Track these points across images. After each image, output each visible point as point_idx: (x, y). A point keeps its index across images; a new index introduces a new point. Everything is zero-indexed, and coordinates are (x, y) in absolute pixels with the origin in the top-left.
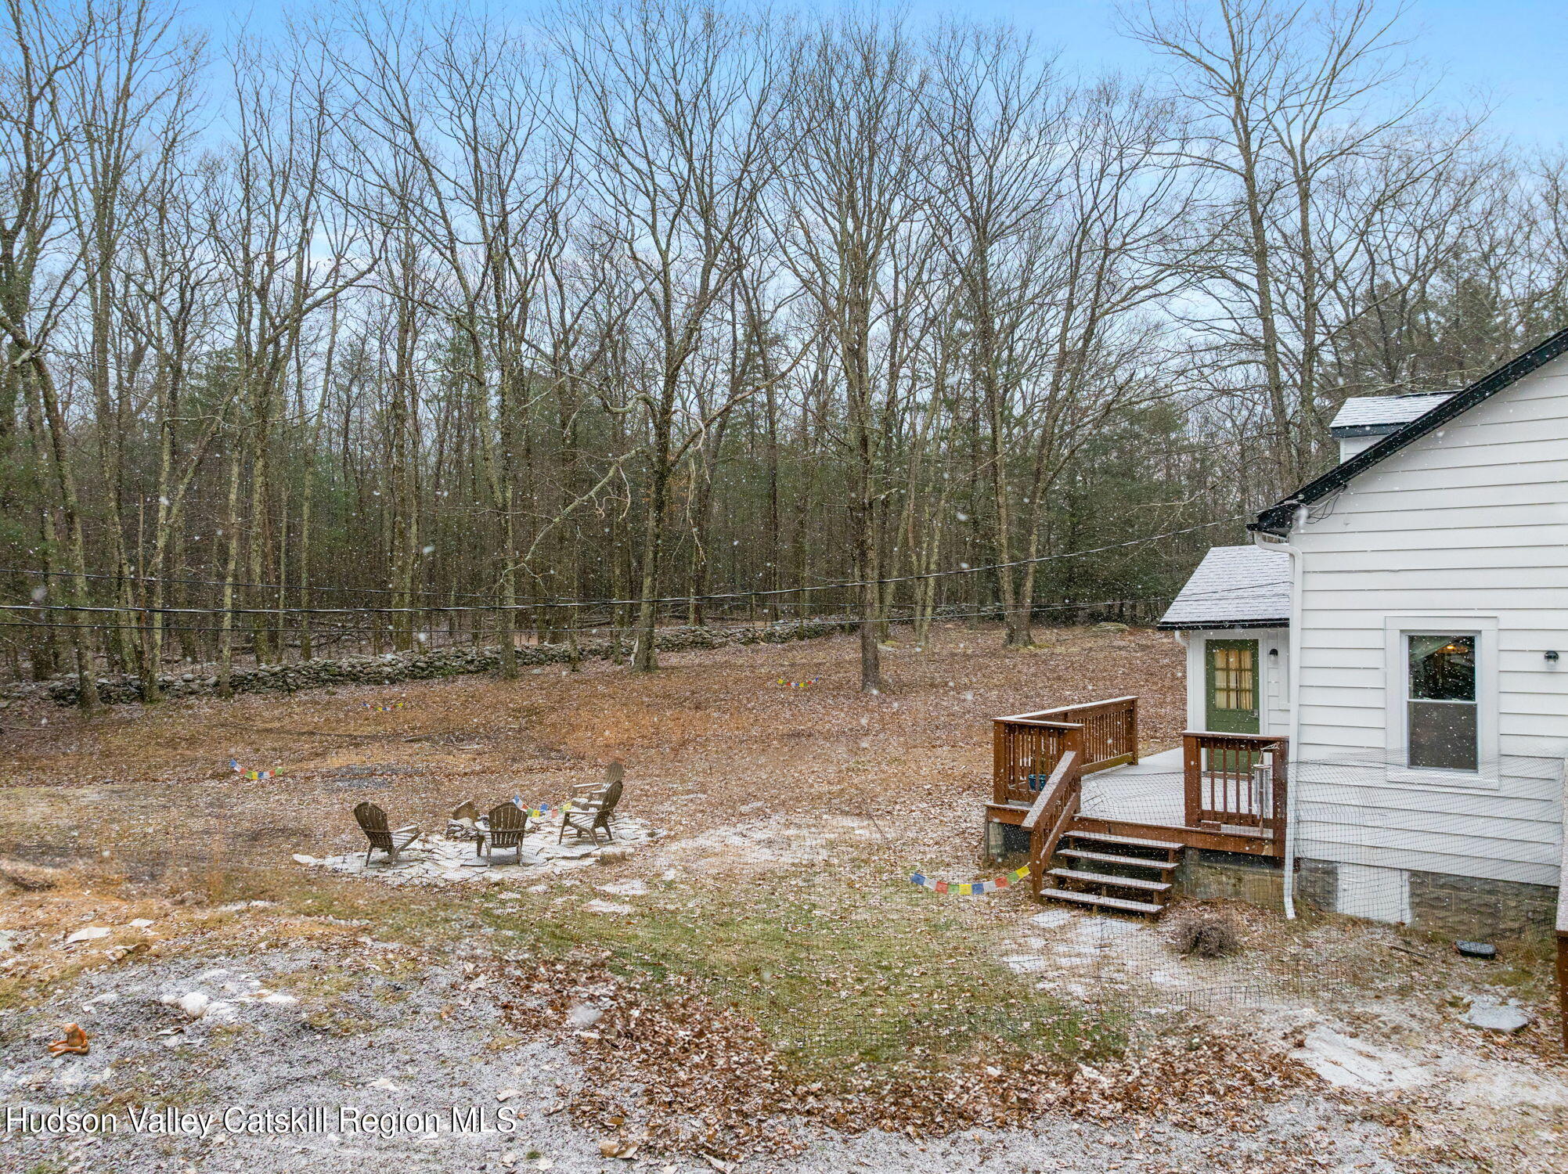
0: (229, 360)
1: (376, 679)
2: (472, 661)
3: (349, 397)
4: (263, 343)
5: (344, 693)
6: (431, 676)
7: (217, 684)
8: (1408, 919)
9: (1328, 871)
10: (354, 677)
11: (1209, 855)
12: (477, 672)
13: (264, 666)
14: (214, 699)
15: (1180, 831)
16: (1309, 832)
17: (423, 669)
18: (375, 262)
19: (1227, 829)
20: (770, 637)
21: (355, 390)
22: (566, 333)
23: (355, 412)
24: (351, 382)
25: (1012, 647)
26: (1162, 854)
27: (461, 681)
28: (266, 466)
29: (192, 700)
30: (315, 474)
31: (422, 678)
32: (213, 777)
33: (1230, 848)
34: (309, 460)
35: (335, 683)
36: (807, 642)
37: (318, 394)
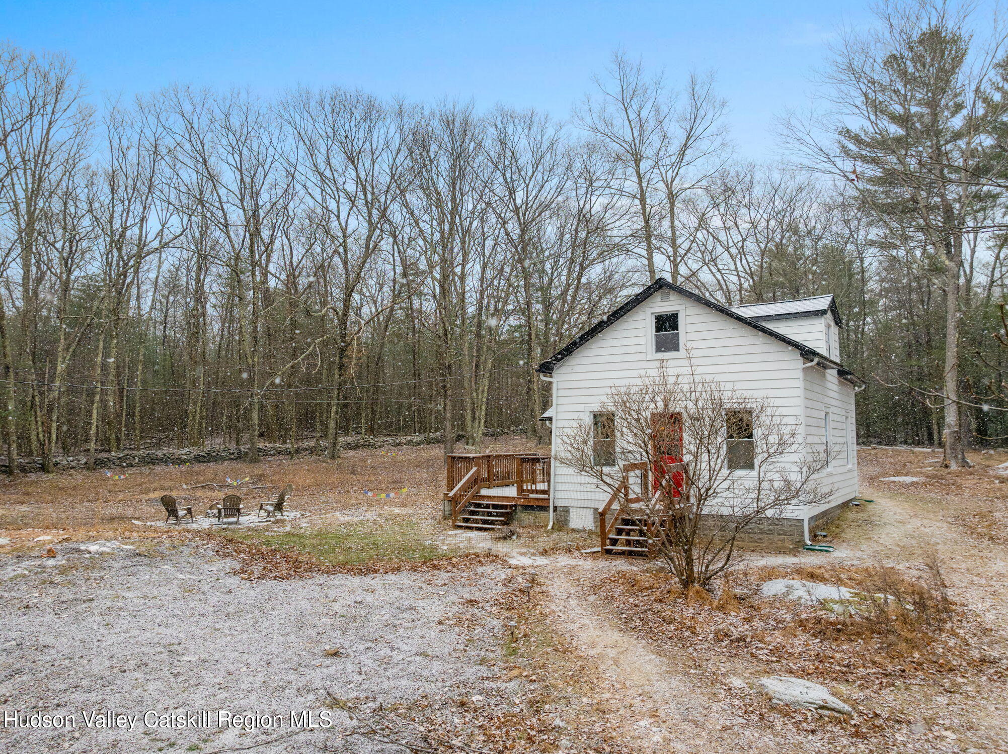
0: (97, 281)
1: (179, 461)
2: (233, 454)
3: (167, 303)
4: (119, 275)
5: (158, 469)
6: (209, 461)
7: (86, 463)
8: (593, 529)
9: (566, 510)
10: (165, 460)
11: (526, 508)
12: (236, 459)
13: (113, 454)
14: (84, 472)
15: (514, 498)
16: (559, 495)
17: (204, 457)
18: (184, 231)
19: (531, 496)
20: (410, 443)
21: (171, 298)
22: (294, 270)
23: (172, 311)
24: (170, 293)
25: (540, 446)
26: (505, 507)
27: (226, 463)
28: (118, 343)
29: (72, 471)
30: (146, 348)
31: (204, 462)
32: (88, 501)
33: (535, 504)
34: (142, 339)
35: (154, 464)
36: (432, 445)
37: (149, 301)
